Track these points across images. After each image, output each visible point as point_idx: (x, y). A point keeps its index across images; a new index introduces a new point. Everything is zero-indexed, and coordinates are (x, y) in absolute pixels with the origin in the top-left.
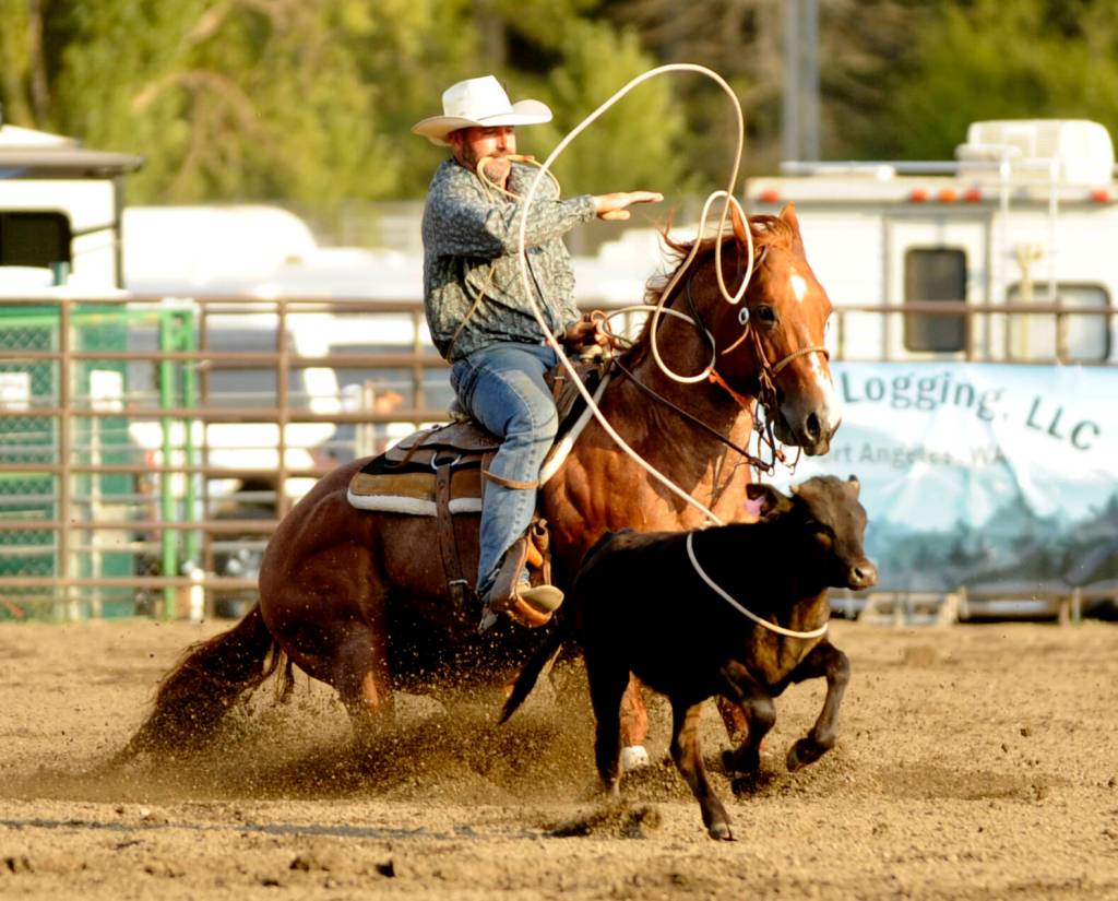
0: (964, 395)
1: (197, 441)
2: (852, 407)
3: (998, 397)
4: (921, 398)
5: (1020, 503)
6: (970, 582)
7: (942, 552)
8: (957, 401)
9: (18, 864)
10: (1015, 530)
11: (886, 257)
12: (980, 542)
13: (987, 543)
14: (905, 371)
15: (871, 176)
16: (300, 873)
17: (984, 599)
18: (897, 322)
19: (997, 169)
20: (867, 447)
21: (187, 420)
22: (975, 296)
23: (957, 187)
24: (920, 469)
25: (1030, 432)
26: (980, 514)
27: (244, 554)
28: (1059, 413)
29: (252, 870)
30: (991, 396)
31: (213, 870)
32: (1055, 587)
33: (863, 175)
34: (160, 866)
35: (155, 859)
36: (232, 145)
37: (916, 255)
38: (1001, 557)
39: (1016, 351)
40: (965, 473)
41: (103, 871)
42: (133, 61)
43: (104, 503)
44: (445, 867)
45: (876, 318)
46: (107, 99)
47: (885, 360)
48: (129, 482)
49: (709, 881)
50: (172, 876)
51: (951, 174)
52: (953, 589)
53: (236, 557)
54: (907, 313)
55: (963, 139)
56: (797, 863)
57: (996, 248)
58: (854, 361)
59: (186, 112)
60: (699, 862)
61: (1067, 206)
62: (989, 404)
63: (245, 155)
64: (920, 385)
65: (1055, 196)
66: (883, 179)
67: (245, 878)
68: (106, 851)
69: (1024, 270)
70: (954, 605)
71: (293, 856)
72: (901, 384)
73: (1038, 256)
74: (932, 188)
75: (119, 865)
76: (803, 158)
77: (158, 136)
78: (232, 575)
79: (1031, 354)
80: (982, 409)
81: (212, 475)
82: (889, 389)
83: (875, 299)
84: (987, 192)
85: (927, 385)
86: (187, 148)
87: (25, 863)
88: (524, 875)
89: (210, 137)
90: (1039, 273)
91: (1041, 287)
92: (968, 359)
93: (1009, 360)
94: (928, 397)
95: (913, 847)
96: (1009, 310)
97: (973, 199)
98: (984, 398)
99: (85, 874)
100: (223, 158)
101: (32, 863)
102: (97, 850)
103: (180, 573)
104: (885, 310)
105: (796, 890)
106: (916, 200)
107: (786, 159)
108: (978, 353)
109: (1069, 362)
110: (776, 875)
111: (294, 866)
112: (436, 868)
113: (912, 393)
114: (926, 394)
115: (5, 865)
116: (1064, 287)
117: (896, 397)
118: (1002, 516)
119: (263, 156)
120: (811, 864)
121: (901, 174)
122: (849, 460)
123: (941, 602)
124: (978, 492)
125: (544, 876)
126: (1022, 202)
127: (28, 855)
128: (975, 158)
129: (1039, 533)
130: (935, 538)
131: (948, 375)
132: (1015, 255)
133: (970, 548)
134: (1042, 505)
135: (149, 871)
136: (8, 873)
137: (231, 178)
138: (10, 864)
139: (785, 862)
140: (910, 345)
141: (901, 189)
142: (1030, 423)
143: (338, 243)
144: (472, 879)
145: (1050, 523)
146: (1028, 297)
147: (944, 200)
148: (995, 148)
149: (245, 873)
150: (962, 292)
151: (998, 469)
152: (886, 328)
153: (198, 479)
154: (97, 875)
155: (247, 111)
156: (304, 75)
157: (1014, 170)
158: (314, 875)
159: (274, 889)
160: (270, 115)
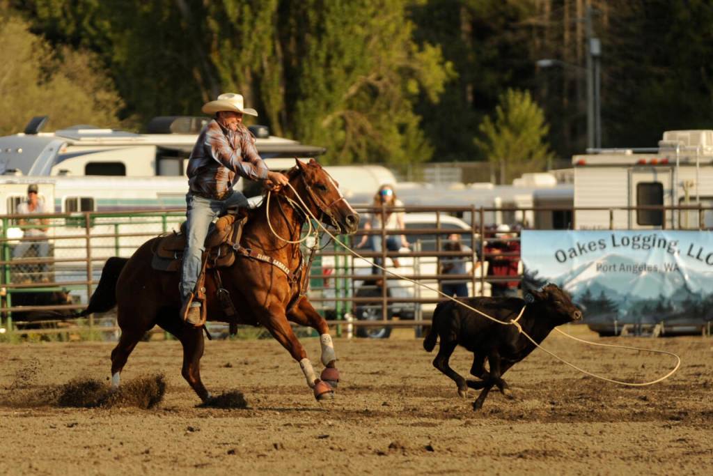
0: (662, 243)
1: (350, 264)
2: (616, 249)
3: (675, 244)
4: (644, 245)
5: (685, 287)
6: (665, 320)
7: (654, 307)
8: (659, 246)
9: (279, 447)
10: (683, 298)
11: (629, 187)
12: (669, 303)
13: (672, 303)
14: (637, 234)
15: (624, 154)
16: (392, 449)
17: (671, 326)
18: (634, 213)
19: (675, 151)
20: (622, 265)
21: (345, 256)
22: (667, 202)
23: (658, 158)
24: (644, 273)
25: (690, 258)
26: (669, 291)
27: (369, 310)
28: (701, 250)
29: (373, 448)
30: (673, 244)
31: (357, 448)
32: (700, 321)
33: (620, 154)
34: (336, 447)
35: (334, 443)
36: (363, 140)
37: (641, 186)
38: (677, 308)
39: (683, 225)
40: (663, 275)
41: (313, 449)
42: (322, 107)
43: (312, 290)
44: (452, 446)
45: (626, 212)
46: (312, 121)
47: (629, 229)
48: (322, 282)
49: (560, 452)
50: (341, 450)
51: (656, 153)
52: (658, 322)
53: (366, 311)
54: (638, 210)
55: (661, 138)
56: (596, 443)
57: (675, 182)
58: (617, 230)
59: (344, 127)
60: (555, 443)
61: (703, 165)
62: (672, 247)
63: (368, 144)
64: (644, 239)
65: (698, 161)
66: (628, 155)
67: (371, 451)
68: (314, 440)
69: (686, 192)
70: (658, 329)
71: (390, 442)
72: (636, 239)
73: (692, 185)
74: (648, 158)
75: (319, 446)
76: (595, 146)
77: (332, 136)
78: (365, 319)
79: (689, 226)
80: (669, 248)
81: (355, 279)
82: (631, 241)
83: (625, 204)
84: (671, 160)
85: (647, 239)
86: (344, 142)
87: (282, 446)
88: (484, 450)
89: (354, 137)
90: (692, 192)
91: (693, 198)
92: (663, 228)
93: (680, 228)
94: (647, 244)
95: (643, 436)
96: (680, 208)
97: (664, 163)
98: (670, 244)
99: (306, 450)
100: (359, 146)
101: (284, 445)
102: (310, 439)
103: (343, 319)
104: (629, 209)
105: (595, 455)
106: (641, 163)
107: (588, 147)
108: (668, 225)
109: (706, 230)
110: (587, 449)
111: (390, 446)
112: (448, 447)
113: (641, 242)
114: (646, 243)
115: (273, 447)
116: (702, 198)
117: (634, 244)
118: (678, 292)
119: (375, 144)
120: (602, 444)
121: (635, 153)
122: (615, 270)
123: (654, 327)
124: (668, 282)
125: (492, 450)
126: (686, 163)
127: (283, 442)
128: (666, 146)
129: (693, 299)
130: (650, 301)
131: (655, 235)
132: (682, 185)
133: (665, 305)
134: (694, 288)
135: (332, 448)
136: (275, 450)
137: (363, 154)
138: (275, 446)
139: (591, 443)
140: (639, 223)
141: (635, 159)
142: (689, 254)
143: (406, 180)
144: (463, 451)
145: (698, 295)
146: (688, 203)
147: (653, 164)
148: (674, 142)
149: (370, 449)
150: (661, 201)
151: (676, 273)
152: (629, 216)
153: (350, 280)
154: (311, 450)
155: (369, 126)
156: (391, 112)
157: (680, 150)
158: (399, 450)
159: (382, 457)
160: (379, 128)
